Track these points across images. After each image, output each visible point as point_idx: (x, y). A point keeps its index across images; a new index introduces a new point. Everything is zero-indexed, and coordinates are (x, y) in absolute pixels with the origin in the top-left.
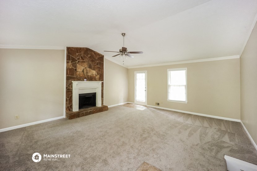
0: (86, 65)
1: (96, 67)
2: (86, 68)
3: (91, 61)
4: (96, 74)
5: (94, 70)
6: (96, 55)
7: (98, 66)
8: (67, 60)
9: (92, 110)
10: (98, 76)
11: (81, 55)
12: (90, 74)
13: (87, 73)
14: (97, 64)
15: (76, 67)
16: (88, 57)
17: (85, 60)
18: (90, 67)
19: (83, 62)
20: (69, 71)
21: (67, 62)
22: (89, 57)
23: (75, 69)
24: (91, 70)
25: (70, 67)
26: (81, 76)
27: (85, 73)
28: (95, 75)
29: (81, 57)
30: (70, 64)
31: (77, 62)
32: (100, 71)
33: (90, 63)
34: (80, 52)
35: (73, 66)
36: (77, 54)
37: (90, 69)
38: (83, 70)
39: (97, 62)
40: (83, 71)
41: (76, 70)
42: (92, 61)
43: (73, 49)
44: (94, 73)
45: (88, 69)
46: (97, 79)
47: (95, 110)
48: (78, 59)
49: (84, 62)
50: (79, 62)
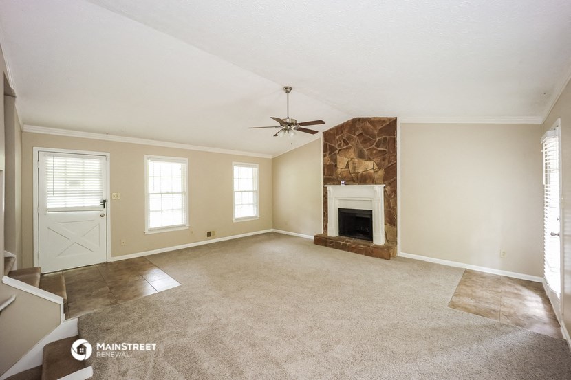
0: (352, 154)
1: (374, 152)
2: (352, 159)
3: (362, 143)
4: (376, 167)
5: (369, 159)
6: (374, 126)
7: (380, 149)
8: (324, 152)
9: (348, 243)
10: (381, 173)
11: (342, 137)
12: (360, 170)
13: (354, 168)
14: (378, 145)
15: (335, 160)
16: (355, 136)
17: (350, 145)
18: (361, 155)
19: (347, 149)
20: (326, 170)
21: (324, 156)
22: (358, 136)
23: (334, 164)
24: (364, 162)
25: (328, 163)
26: (345, 175)
27: (350, 169)
28: (372, 171)
29: (344, 141)
30: (327, 158)
31: (337, 151)
32: (387, 161)
33: (361, 146)
34: (342, 132)
35: (331, 160)
36: (337, 137)
37: (361, 160)
38: (348, 164)
39: (377, 139)
40: (347, 166)
41: (336, 166)
42: (365, 141)
43: (332, 132)
44: (369, 166)
45: (356, 160)
46: (377, 179)
47: (354, 246)
48: (339, 146)
49: (350, 148)
50: (340, 150)
